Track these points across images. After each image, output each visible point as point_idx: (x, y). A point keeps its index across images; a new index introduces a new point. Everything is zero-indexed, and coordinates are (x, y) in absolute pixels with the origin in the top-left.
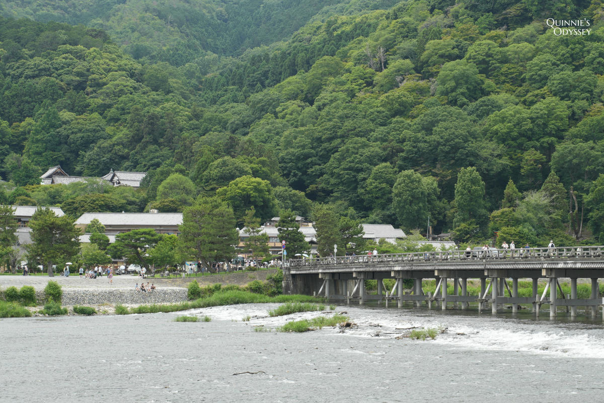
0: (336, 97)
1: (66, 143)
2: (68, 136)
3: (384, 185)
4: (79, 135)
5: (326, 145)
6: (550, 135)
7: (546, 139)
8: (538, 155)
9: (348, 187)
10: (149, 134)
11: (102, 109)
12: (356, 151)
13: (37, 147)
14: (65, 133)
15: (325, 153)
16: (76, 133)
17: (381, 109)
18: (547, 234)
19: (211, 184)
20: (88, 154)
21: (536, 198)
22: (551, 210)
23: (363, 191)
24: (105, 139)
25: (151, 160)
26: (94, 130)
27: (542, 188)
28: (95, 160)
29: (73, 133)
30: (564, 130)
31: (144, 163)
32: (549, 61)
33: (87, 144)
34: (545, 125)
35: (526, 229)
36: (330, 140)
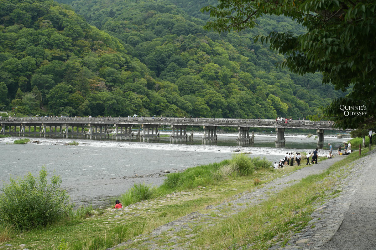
6: (29, 71)
7: (28, 72)
8: (25, 78)
18: (34, 109)
21: (29, 95)
22: (35, 100)
27: (32, 92)
30: (34, 69)
32: (25, 41)
34: (27, 67)
35: (27, 107)
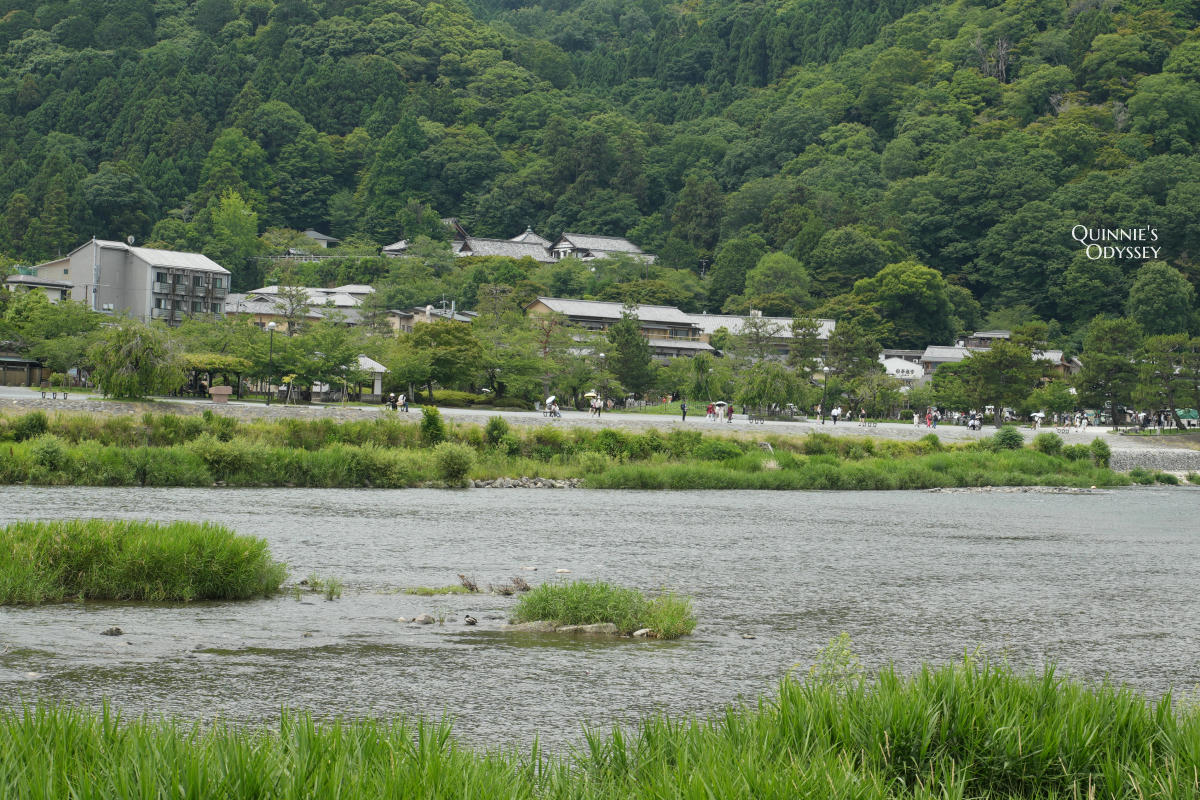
0: (943, 125)
1: (438, 177)
2: (442, 165)
3: (1097, 282)
4: (463, 164)
5: (968, 209)
9: (1028, 283)
10: (592, 167)
11: (484, 116)
12: (1038, 224)
13: (390, 182)
14: (437, 159)
15: (967, 222)
16: (456, 160)
17: (1047, 151)
19: (827, 271)
20: (482, 198)
23: (1056, 290)
24: (507, 172)
25: (605, 213)
26: (488, 156)
28: (497, 209)
29: (450, 159)
31: (590, 219)
33: (477, 180)
36: (972, 200)
